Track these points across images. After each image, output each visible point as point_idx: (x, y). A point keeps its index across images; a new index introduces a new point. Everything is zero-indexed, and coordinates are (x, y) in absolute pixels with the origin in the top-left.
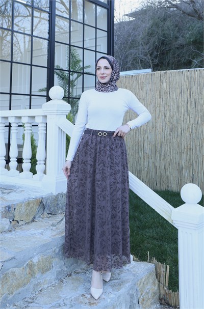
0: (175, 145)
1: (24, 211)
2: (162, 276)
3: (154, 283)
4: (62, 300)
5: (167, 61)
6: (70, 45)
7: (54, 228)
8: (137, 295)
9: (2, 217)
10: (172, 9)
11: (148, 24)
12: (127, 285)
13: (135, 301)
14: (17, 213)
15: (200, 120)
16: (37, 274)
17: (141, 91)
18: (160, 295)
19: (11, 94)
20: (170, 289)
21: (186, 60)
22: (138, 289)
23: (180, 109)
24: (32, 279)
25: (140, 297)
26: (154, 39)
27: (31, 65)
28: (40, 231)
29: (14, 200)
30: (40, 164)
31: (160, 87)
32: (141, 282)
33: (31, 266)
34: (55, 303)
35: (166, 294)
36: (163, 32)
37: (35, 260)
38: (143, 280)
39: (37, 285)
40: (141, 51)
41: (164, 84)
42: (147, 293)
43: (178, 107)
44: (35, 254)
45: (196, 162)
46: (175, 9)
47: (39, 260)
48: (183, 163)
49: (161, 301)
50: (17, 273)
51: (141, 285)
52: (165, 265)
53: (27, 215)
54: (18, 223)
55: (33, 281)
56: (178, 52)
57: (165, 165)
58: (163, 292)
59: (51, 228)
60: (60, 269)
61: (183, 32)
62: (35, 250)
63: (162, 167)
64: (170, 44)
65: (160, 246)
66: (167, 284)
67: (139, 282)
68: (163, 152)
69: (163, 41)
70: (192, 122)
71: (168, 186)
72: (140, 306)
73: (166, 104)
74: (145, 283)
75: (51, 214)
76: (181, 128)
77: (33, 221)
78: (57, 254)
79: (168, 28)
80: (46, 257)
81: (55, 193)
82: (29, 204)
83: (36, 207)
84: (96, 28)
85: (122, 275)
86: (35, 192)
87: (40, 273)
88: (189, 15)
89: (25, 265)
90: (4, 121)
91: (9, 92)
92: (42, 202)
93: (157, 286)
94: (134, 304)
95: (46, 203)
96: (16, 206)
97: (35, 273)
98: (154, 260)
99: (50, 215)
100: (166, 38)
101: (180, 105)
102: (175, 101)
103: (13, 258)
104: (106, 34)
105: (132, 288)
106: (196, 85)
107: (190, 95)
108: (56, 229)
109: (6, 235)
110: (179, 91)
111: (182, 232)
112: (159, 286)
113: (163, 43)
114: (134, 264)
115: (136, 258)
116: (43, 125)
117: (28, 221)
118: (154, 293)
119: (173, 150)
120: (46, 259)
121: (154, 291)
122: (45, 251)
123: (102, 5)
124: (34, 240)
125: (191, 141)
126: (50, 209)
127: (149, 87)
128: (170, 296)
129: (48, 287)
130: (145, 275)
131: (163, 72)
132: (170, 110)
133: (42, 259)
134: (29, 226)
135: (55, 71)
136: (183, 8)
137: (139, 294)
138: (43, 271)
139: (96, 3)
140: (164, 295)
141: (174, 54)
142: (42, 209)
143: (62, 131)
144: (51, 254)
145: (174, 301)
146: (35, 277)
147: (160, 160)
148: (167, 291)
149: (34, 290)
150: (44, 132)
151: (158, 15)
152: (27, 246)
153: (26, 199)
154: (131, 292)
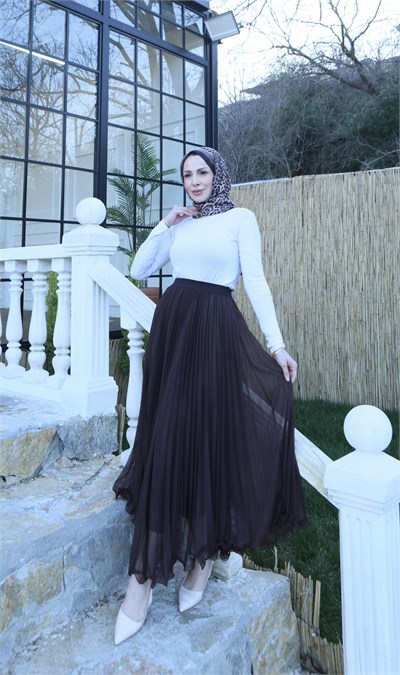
0: (333, 315)
1: (17, 455)
2: (305, 604)
3: (287, 622)
4: (75, 672)
5: (317, 165)
6: (136, 131)
7: (76, 494)
8: (248, 655)
10: (322, 78)
11: (282, 101)
12: (226, 634)
13: (245, 671)
14: (0, 461)
15: (378, 266)
16: (26, 605)
17: (268, 214)
18: (301, 647)
19: (24, 219)
20: (323, 637)
21: (349, 164)
22: (252, 640)
23: (340, 244)
24: (14, 620)
25: (257, 658)
26: (293, 129)
27: (64, 167)
28: (44, 501)
30: (60, 355)
31: (303, 205)
32: (257, 624)
33: (11, 590)
35: (315, 645)
36: (309, 117)
37: (22, 575)
38: (264, 619)
39: (26, 631)
40: (271, 147)
41: (311, 200)
42: (272, 647)
43: (337, 242)
44: (22, 560)
45: (373, 346)
46: (329, 76)
47: (31, 574)
48: (347, 347)
49: (304, 663)
51: (259, 630)
52: (311, 582)
53: (24, 463)
54: (4, 480)
55: (18, 623)
56: (335, 150)
57: (314, 352)
58: (307, 643)
59: (71, 493)
60: (83, 590)
61: (343, 114)
62: (24, 552)
63: (309, 355)
64: (320, 136)
66: (316, 623)
67: (253, 625)
68: (310, 327)
69: (309, 131)
70: (364, 270)
71: (320, 391)
73: (315, 237)
74: (267, 625)
75: (78, 460)
76: (344, 283)
77: (37, 475)
78: (74, 557)
79: (317, 108)
80: (48, 565)
81: (86, 416)
82: (28, 440)
83: (44, 447)
84: (184, 101)
85: (217, 605)
86: (47, 413)
87: (35, 603)
88: (352, 86)
91: (21, 216)
92: (57, 435)
93: (294, 627)
95: (67, 436)
97: (21, 605)
98: (290, 569)
99: (75, 462)
100: (314, 126)
101: (341, 238)
102: (332, 232)
104: (202, 111)
105: (236, 642)
106: (370, 200)
107: (359, 219)
108: (81, 496)
110: (338, 212)
111: (348, 516)
112: (299, 628)
113: (308, 135)
114: (244, 575)
115: (249, 561)
116: (67, 276)
117: (26, 477)
118: (288, 644)
119: (328, 323)
120: (49, 570)
121: (288, 639)
122: (46, 552)
123: (195, 60)
124: (27, 524)
125: (361, 307)
126: (74, 450)
127: (283, 205)
128: (323, 653)
129: (52, 633)
130: (267, 605)
131: (307, 177)
132: (321, 249)
133: (39, 571)
134: (27, 488)
135: (108, 177)
136: (342, 75)
137: (255, 651)
138: (42, 597)
139: (183, 55)
140: (310, 648)
141: (329, 153)
142: (57, 451)
143: (100, 288)
144: (60, 557)
145: (331, 663)
146: (21, 614)
147: (305, 343)
148: (317, 640)
149: (18, 642)
150: (68, 290)
151: (300, 86)
152: (7, 542)
153: (24, 429)
154: (234, 651)
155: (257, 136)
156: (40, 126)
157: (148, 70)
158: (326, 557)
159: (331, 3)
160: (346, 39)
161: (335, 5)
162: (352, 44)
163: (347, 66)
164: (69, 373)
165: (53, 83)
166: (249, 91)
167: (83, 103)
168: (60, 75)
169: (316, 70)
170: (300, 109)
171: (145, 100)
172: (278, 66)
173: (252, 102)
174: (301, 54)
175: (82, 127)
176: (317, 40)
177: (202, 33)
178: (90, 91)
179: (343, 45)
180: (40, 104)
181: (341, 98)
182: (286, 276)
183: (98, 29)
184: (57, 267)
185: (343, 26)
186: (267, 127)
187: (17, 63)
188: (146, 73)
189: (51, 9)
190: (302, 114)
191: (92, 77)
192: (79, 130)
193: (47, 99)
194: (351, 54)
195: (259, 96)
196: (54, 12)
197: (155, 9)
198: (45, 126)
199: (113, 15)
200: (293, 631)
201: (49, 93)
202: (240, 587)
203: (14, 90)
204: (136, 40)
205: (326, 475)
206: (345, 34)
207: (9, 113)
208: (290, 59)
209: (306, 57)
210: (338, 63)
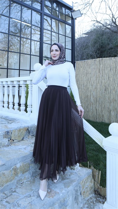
0: (107, 98)
1: (17, 134)
2: (96, 177)
3: (91, 182)
4: (32, 192)
8: (80, 190)
9: (4, 138)
10: (106, 30)
11: (94, 37)
12: (74, 184)
13: (79, 194)
14: (13, 135)
16: (19, 174)
18: (95, 188)
19: (19, 70)
20: (101, 186)
21: (113, 55)
22: (81, 186)
23: (110, 78)
24: (16, 177)
25: (82, 191)
26: (97, 45)
27: (31, 55)
28: (24, 147)
29: (12, 128)
30: (29, 107)
31: (99, 67)
32: (83, 182)
33: (15, 170)
34: (28, 194)
35: (99, 188)
37: (18, 166)
38: (85, 180)
39: (19, 180)
40: (91, 50)
41: (102, 65)
42: (87, 188)
43: (109, 78)
44: (18, 162)
46: (108, 30)
47: (21, 166)
48: (111, 108)
49: (96, 192)
50: (6, 173)
52: (98, 171)
53: (19, 136)
54: (14, 141)
55: (17, 178)
56: (109, 51)
57: (101, 109)
58: (96, 187)
59: (32, 145)
60: (35, 171)
61: (112, 41)
62: (19, 160)
64: (105, 47)
65: (97, 156)
66: (99, 182)
67: (81, 182)
68: (101, 101)
69: (102, 46)
71: (103, 120)
72: (82, 196)
73: (103, 76)
74: (85, 182)
76: (110, 89)
77: (23, 140)
78: (32, 162)
79: (104, 39)
80: (25, 163)
82: (20, 130)
83: (24, 132)
84: (65, 36)
85: (72, 176)
86: (25, 123)
87: (22, 173)
88: (115, 32)
89: (11, 169)
90: (12, 83)
92: (28, 129)
93: (93, 183)
94: (78, 195)
95: (31, 129)
96: (12, 132)
97: (18, 174)
98: (92, 167)
99: (33, 137)
100: (103, 44)
101: (110, 76)
102: (107, 75)
103: (4, 165)
104: (71, 39)
105: (77, 186)
107: (116, 71)
109: (5, 148)
110: (109, 69)
111: (109, 153)
112: (94, 183)
113: (102, 47)
114: (79, 169)
115: (81, 165)
116: (31, 85)
117: (19, 140)
118: (91, 187)
119: (106, 101)
120: (25, 165)
121: (91, 186)
122: (25, 160)
123: (69, 24)
124: (20, 152)
125: (116, 96)
126: (33, 133)
127: (93, 67)
128: (101, 190)
129: (26, 181)
130: (86, 177)
131: (101, 59)
132: (104, 79)
133: (23, 165)
134: (19, 143)
135: (43, 58)
136: (112, 29)
137: (82, 189)
138: (23, 172)
139: (65, 23)
140: (97, 189)
141: (107, 52)
142: (28, 133)
143: (40, 89)
144: (28, 162)
145: (103, 193)
146: (18, 176)
147: (99, 106)
148: (99, 186)
149: (17, 183)
150: (31, 89)
151: (99, 32)
152: (14, 157)
153: (19, 127)
154: (76, 188)
155: (87, 47)
156: (24, 44)
157: (55, 27)
158: (103, 165)
159: (109, 7)
160: (114, 18)
161: (110, 8)
162: (115, 20)
163: (114, 26)
164: (32, 112)
165: (28, 31)
166: (85, 34)
167: (36, 37)
168: (30, 29)
169: (104, 28)
170: (99, 39)
171: (54, 36)
172: (93, 26)
173: (85, 37)
174: (100, 23)
175: (36, 44)
176: (105, 19)
177: (71, 16)
178: (38, 33)
179: (112, 20)
180: (24, 37)
181: (111, 36)
182: (94, 87)
183: (41, 15)
184: (28, 83)
185: (113, 14)
186: (90, 44)
187: (18, 26)
188: (55, 28)
189: (27, 9)
190: (100, 41)
191: (39, 29)
192: (35, 45)
193: (26, 36)
194: (115, 23)
195: (87, 36)
196: (28, 10)
197: (57, 9)
198: (26, 44)
199: (45, 11)
200: (93, 184)
201: (27, 34)
202: (78, 172)
203: (17, 33)
204: (52, 18)
205: (103, 142)
206: (113, 17)
207: (16, 40)
208: (97, 24)
209: (101, 24)
210: (111, 25)
